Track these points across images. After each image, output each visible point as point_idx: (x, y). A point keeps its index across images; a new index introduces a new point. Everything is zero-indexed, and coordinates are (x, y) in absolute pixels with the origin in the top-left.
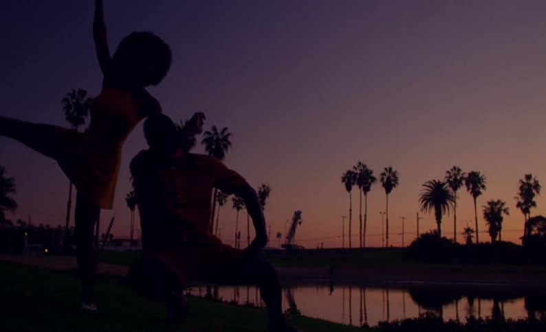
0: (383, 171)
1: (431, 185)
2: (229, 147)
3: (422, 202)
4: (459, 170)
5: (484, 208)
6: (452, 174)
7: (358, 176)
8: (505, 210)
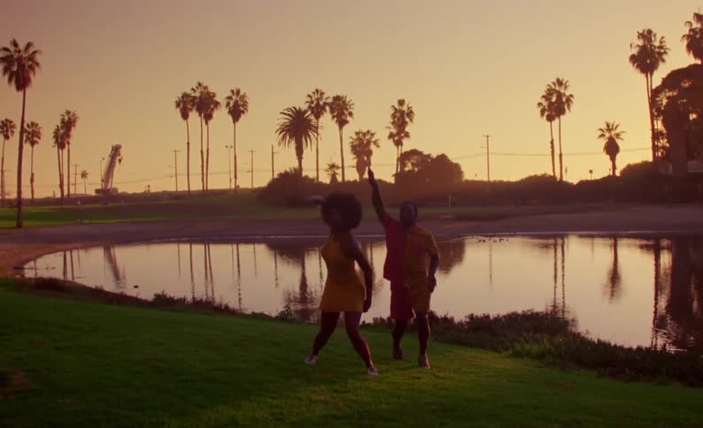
0: (230, 94)
1: (290, 113)
2: (37, 69)
3: (281, 133)
4: (322, 94)
6: (313, 99)
7: (197, 101)
8: (375, 142)
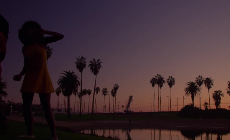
0: (168, 78)
1: (189, 84)
2: (101, 68)
3: (186, 91)
4: (201, 77)
5: (213, 94)
6: (198, 79)
7: (157, 80)
8: (222, 95)
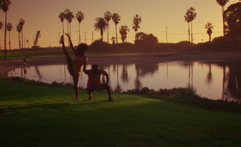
0: (77, 13)
1: (99, 19)
3: (95, 27)
4: (110, 13)
5: (120, 29)
6: (107, 15)
7: (66, 15)
8: (128, 30)
